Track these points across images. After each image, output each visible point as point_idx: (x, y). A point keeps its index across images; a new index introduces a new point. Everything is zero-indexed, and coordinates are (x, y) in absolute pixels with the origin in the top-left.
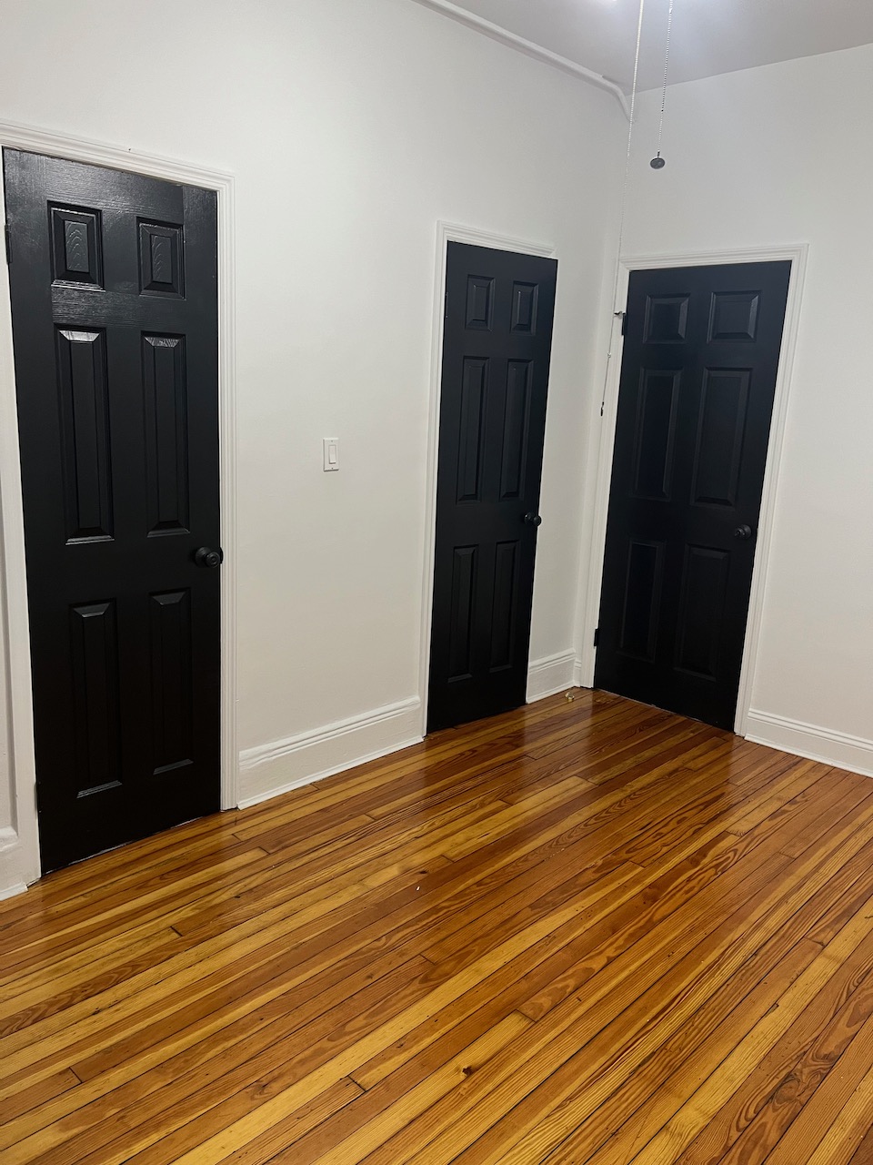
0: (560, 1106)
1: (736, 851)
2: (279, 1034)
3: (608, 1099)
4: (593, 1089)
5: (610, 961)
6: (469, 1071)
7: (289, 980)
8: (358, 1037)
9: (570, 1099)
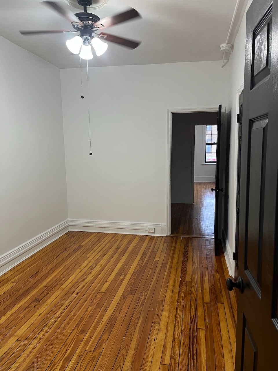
5: (87, 310)
6: (106, 282)
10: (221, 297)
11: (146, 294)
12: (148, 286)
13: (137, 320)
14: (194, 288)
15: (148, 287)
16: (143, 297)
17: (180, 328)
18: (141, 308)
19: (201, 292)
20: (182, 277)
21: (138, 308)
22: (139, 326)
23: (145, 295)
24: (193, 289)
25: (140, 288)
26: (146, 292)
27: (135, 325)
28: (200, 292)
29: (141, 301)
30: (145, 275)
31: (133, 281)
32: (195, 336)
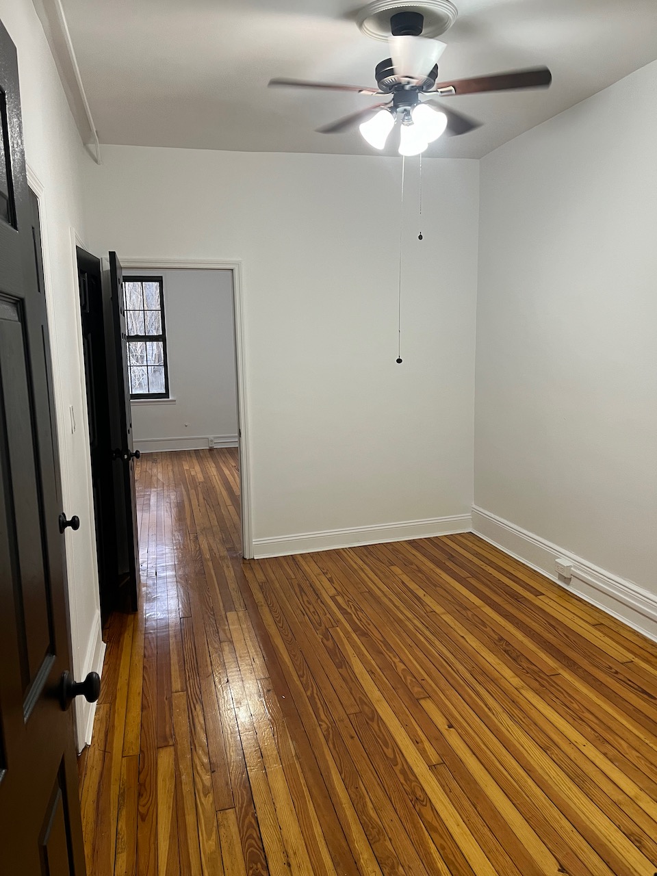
0: (489, 709)
1: (348, 601)
2: (376, 783)
3: (492, 696)
4: (484, 697)
5: (401, 661)
6: (450, 726)
7: (328, 767)
8: (401, 755)
9: (486, 705)
10: (125, 778)
11: (324, 726)
12: (335, 748)
13: (300, 673)
14: (204, 786)
15: (331, 746)
16: (323, 717)
17: (217, 683)
18: (309, 693)
19: (180, 777)
20: (253, 821)
21: (315, 692)
22: (291, 669)
23: (322, 721)
24: (207, 778)
25: (352, 737)
26: (327, 730)
27: (297, 668)
28: (183, 777)
29: (319, 705)
30: (378, 787)
31: (389, 752)
32: (189, 680)
